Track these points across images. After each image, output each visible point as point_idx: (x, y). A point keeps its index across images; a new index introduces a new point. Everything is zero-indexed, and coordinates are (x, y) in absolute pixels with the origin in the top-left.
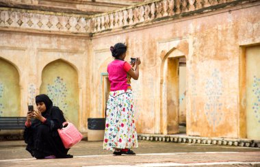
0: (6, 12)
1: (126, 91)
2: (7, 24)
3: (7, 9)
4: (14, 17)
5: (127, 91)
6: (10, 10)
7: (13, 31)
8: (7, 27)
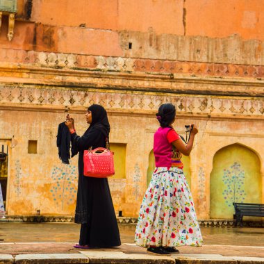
0: (249, 101)
1: (168, 169)
2: (249, 113)
3: (250, 98)
4: (256, 105)
5: (171, 169)
6: (253, 99)
7: (255, 120)
8: (249, 116)
